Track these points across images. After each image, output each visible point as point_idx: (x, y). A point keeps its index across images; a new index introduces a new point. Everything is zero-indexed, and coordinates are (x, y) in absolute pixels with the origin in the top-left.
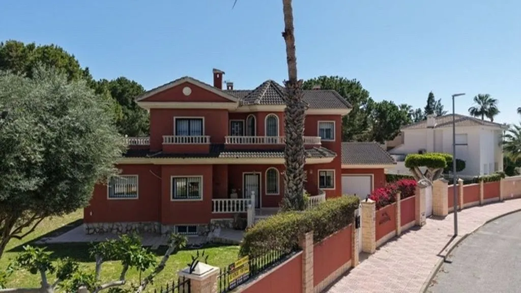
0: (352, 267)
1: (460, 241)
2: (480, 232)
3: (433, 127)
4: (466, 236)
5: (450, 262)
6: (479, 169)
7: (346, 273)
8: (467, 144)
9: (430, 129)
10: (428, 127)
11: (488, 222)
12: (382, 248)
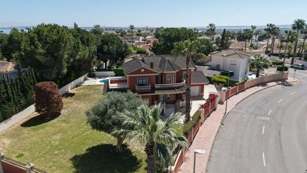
0: (199, 129)
1: (227, 115)
2: (234, 110)
3: (223, 56)
4: (229, 112)
5: (223, 124)
6: (239, 75)
7: (198, 131)
8: (235, 65)
9: (222, 57)
10: (222, 56)
11: (237, 105)
12: (206, 121)
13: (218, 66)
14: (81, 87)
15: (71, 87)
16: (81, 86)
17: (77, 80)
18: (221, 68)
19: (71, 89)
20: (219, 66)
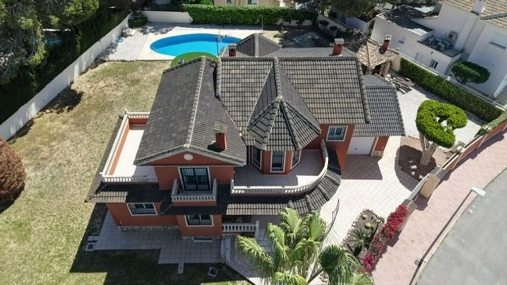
3: (477, 14)
8: (502, 47)
9: (474, 16)
10: (473, 12)
13: (451, 36)
14: (106, 64)
15: (80, 67)
16: (105, 61)
17: (98, 43)
18: (459, 44)
19: (81, 73)
20: (454, 38)
